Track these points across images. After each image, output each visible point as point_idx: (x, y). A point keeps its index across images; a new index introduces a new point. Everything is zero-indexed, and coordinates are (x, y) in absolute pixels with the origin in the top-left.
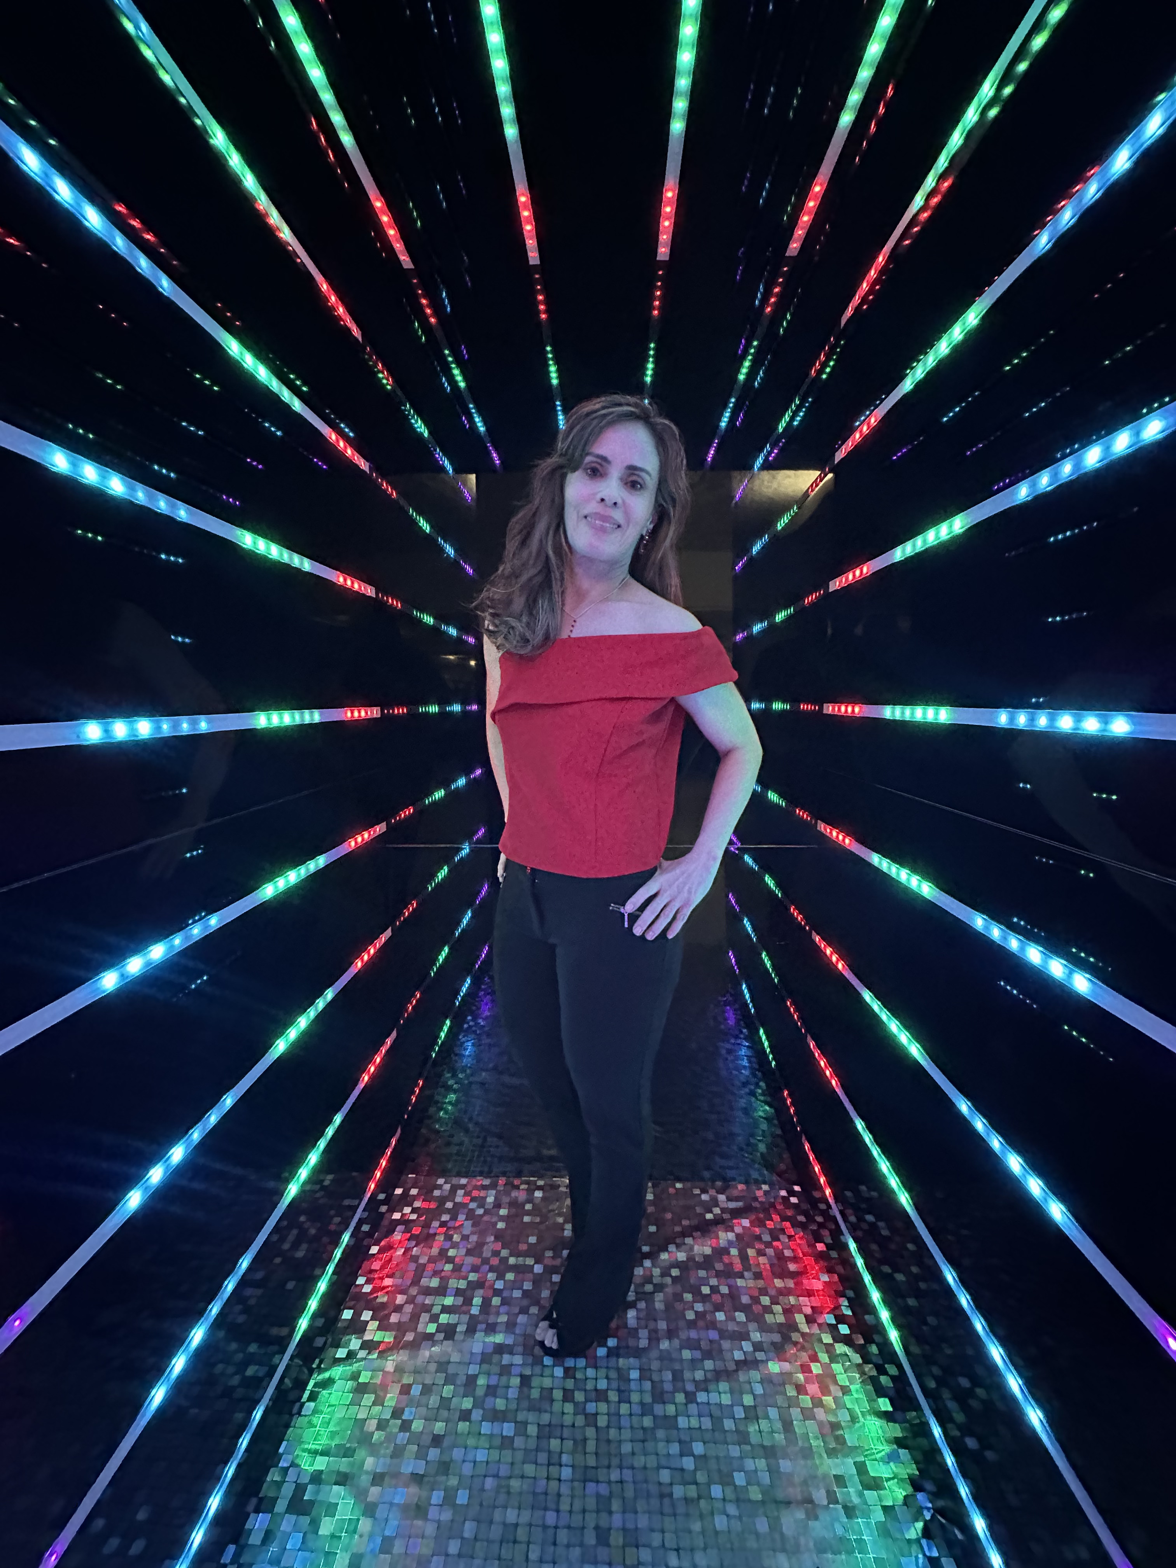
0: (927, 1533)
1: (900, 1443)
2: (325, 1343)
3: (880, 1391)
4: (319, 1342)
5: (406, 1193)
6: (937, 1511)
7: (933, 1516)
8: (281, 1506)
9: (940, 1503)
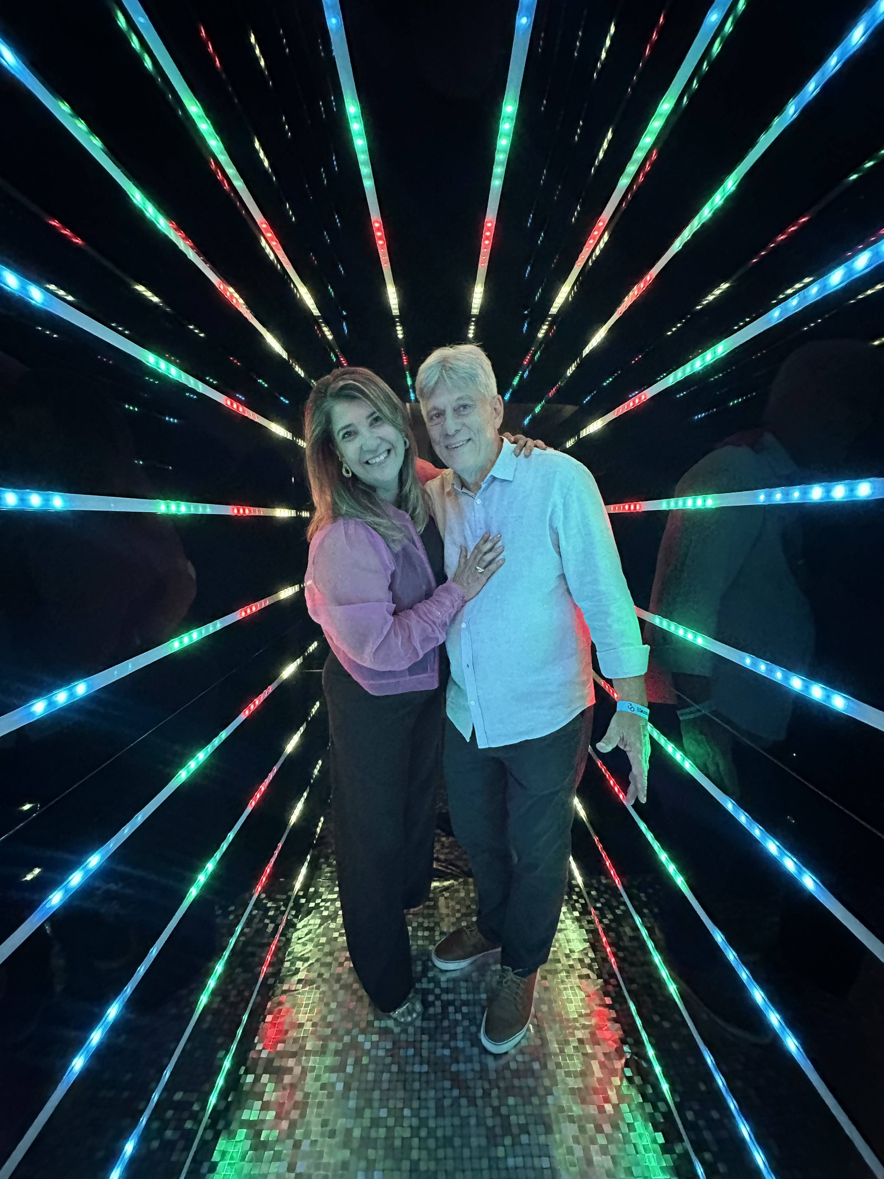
0: (627, 1065)
1: (615, 1020)
2: (275, 982)
3: (606, 994)
4: (271, 981)
5: (316, 892)
6: (633, 1053)
7: (631, 1056)
8: (259, 1070)
9: (635, 1050)
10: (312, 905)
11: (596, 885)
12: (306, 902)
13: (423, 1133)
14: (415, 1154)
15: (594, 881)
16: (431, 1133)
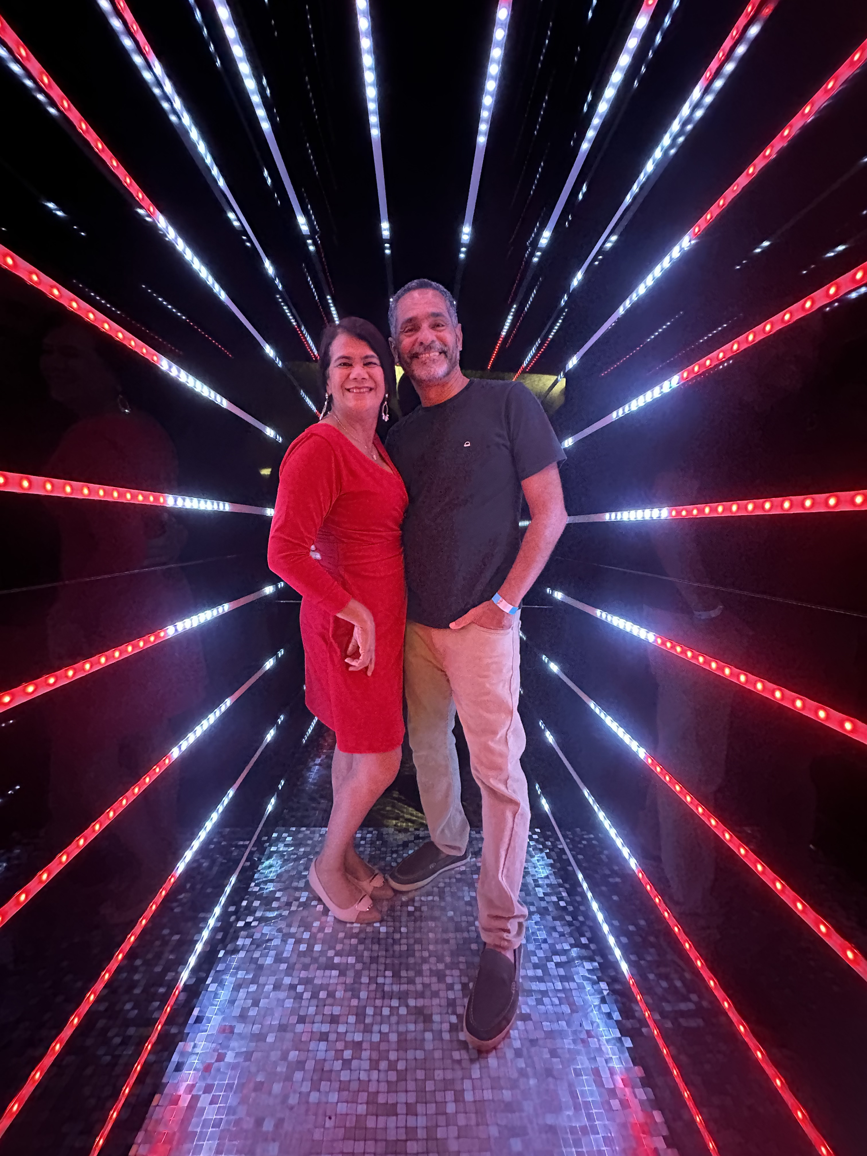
0: (604, 1001)
1: (591, 959)
5: (280, 836)
6: (612, 991)
7: (608, 994)
13: (383, 1065)
14: (373, 1088)
16: (393, 1066)
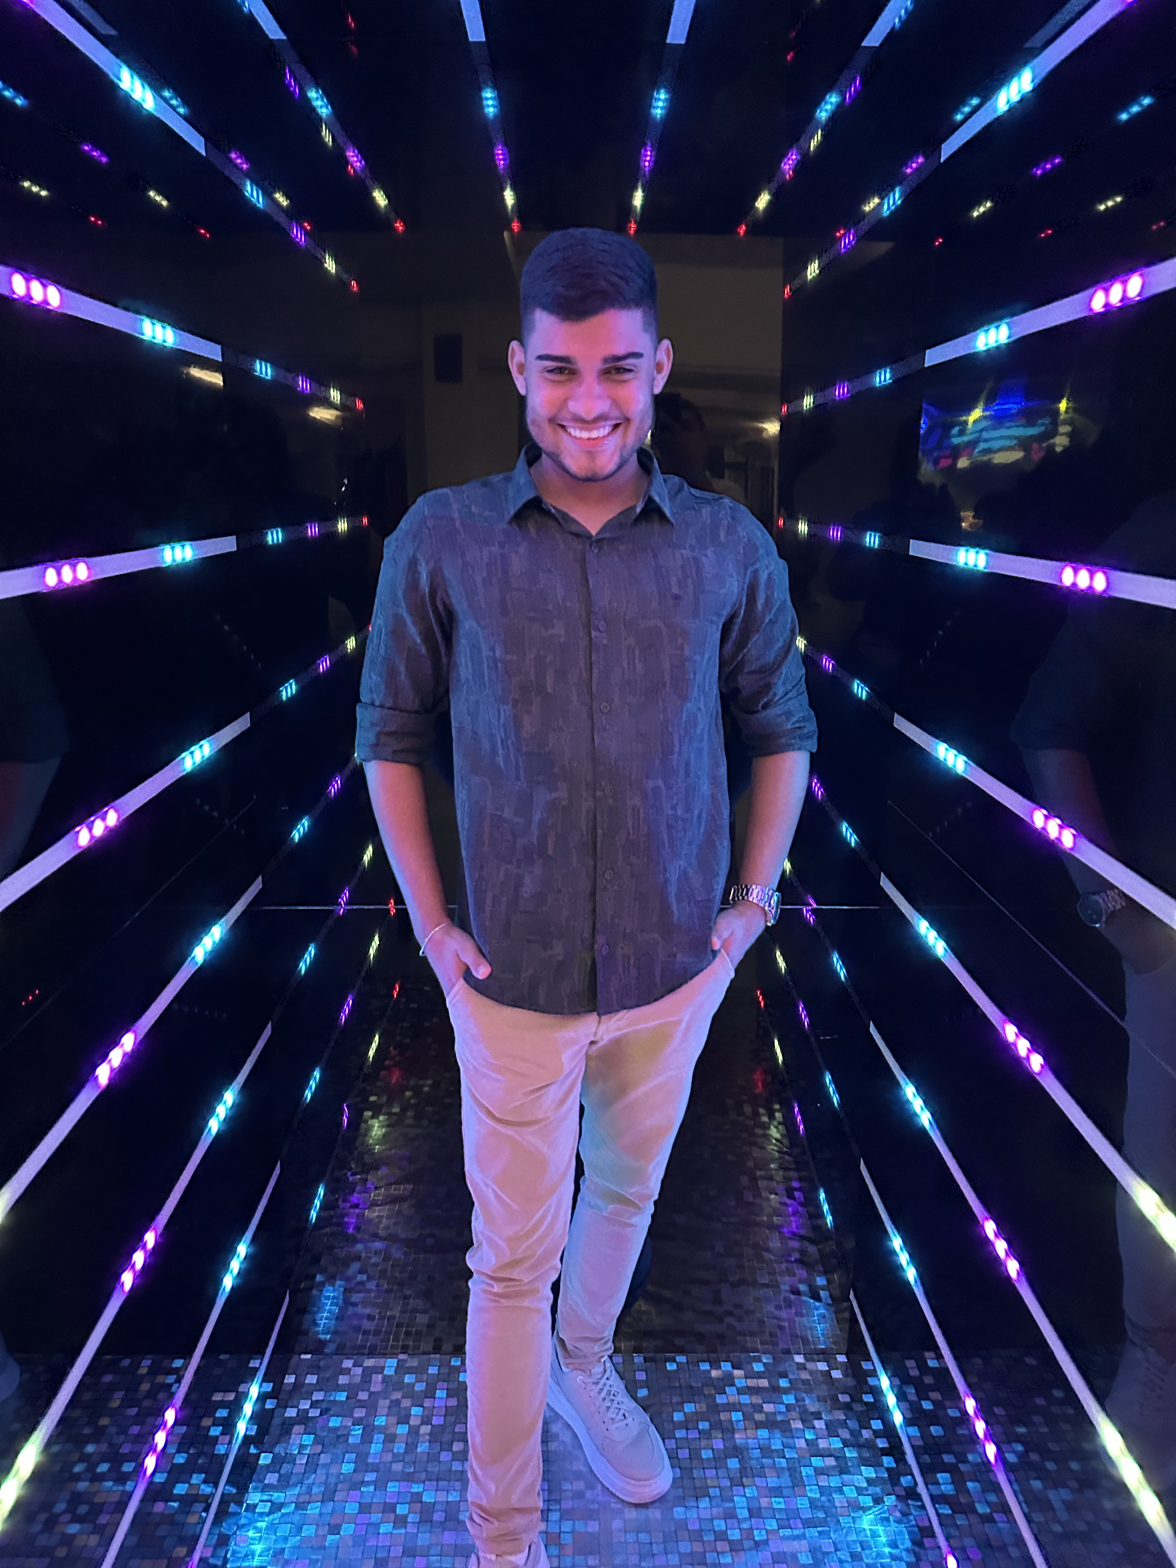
5: (300, 1382)
10: (291, 1413)
11: (914, 1373)
12: (278, 1406)
15: (910, 1364)
